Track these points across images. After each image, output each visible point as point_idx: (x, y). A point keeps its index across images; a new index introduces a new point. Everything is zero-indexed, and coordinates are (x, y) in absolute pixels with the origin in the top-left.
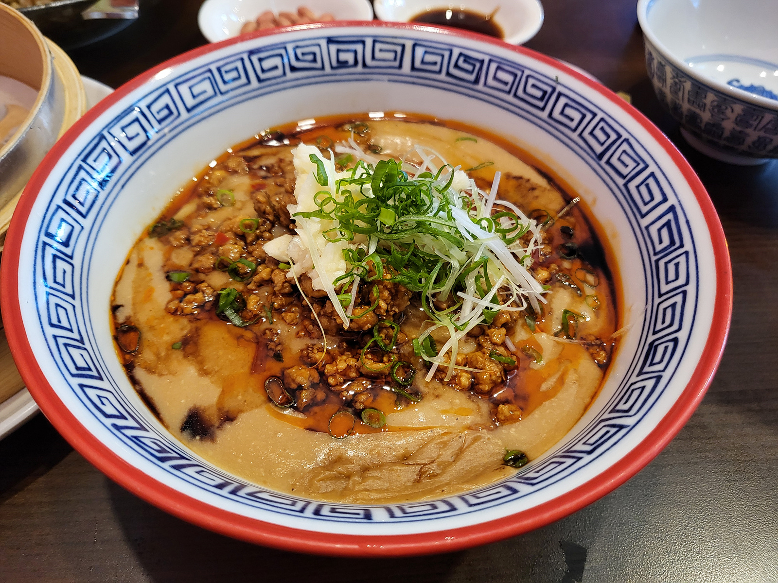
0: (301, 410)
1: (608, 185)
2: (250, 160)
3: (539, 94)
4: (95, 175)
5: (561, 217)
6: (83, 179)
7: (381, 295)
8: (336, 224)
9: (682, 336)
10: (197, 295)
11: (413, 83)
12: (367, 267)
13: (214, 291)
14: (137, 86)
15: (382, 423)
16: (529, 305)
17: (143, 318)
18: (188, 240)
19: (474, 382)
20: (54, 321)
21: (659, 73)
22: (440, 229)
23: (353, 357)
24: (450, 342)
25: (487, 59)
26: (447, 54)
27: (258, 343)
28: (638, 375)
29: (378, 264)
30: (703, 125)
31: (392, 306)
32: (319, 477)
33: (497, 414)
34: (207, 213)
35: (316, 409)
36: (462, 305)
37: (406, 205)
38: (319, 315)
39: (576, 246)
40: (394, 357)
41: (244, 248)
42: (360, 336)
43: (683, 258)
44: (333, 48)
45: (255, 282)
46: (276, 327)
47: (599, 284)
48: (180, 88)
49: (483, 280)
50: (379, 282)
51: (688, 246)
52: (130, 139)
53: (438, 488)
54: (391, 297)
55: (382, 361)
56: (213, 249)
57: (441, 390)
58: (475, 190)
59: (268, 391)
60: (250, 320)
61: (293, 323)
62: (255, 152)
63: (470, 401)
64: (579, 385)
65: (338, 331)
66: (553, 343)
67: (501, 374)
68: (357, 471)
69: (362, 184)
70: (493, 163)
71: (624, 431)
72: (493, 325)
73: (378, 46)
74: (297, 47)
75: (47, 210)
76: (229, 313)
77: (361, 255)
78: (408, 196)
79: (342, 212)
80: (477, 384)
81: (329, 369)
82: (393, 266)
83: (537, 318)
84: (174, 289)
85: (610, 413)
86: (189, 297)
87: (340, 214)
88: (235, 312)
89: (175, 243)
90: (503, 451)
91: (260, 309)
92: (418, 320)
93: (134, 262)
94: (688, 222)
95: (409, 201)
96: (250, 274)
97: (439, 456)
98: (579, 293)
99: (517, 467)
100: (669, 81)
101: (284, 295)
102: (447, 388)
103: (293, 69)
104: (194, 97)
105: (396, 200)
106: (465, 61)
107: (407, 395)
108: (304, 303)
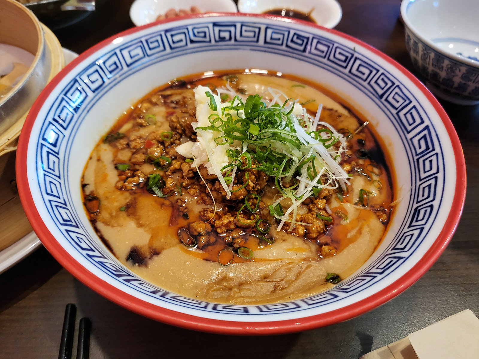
0: (201, 248)
1: (386, 114)
2: (165, 97)
3: (343, 58)
4: (71, 103)
5: (357, 134)
6: (65, 106)
7: (250, 178)
8: (222, 134)
9: (436, 204)
10: (135, 178)
11: (265, 51)
12: (242, 161)
13: (145, 176)
14: (97, 50)
15: (251, 257)
16: (340, 185)
17: (101, 192)
18: (128, 145)
19: (307, 232)
20: (49, 192)
21: (414, 48)
22: (287, 137)
23: (232, 216)
24: (292, 207)
25: (311, 37)
26: (286, 34)
27: (173, 207)
28: (409, 227)
29: (248, 158)
30: (441, 80)
31: (256, 185)
32: (213, 289)
33: (321, 251)
34: (139, 128)
35: (210, 248)
36: (298, 185)
37: (266, 123)
38: (211, 190)
39: (367, 151)
40: (257, 217)
41: (163, 150)
42: (236, 203)
43: (435, 157)
44: (217, 29)
45: (170, 170)
46: (184, 198)
47: (381, 174)
48: (124, 52)
49: (312, 170)
50: (249, 170)
51: (438, 150)
52: (93, 82)
53: (286, 296)
54: (256, 179)
55: (250, 219)
56: (144, 150)
57: (286, 236)
58: (307, 115)
59: (180, 236)
60: (168, 193)
61: (194, 195)
62: (168, 92)
63: (304, 244)
64: (371, 234)
65: (223, 200)
66: (354, 209)
67: (323, 227)
68: (236, 286)
69: (238, 110)
70: (315, 101)
71: (402, 261)
72: (318, 197)
73: (244, 28)
74: (195, 28)
75: (43, 124)
76: (155, 189)
77: (237, 153)
78: (267, 117)
79: (226, 127)
80: (308, 233)
81: (217, 223)
82: (257, 160)
83: (344, 193)
84: (120, 175)
85: (392, 250)
86: (130, 179)
87: (224, 128)
88: (158, 189)
89: (120, 147)
90: (325, 274)
91: (174, 187)
92: (272, 194)
93: (95, 158)
94: (437, 135)
95: (268, 120)
96: (167, 167)
97: (286, 277)
98: (369, 179)
99: (335, 283)
100: (421, 53)
101: (189, 178)
102: (290, 235)
103: (192, 42)
104: (131, 57)
105: (259, 119)
106: (298, 38)
107: (266, 240)
108: (201, 183)
